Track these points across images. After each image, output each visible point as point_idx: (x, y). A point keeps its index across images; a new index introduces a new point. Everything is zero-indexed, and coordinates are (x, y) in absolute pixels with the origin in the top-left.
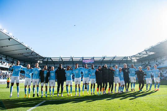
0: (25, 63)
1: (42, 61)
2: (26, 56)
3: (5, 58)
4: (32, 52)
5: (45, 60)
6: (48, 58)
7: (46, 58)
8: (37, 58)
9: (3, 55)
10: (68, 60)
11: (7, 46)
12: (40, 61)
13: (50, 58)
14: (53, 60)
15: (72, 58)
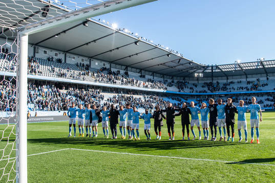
0: (172, 78)
1: (201, 73)
2: (172, 67)
3: (139, 73)
4: (180, 60)
5: (208, 71)
6: (212, 67)
7: (208, 66)
8: (192, 68)
9: (135, 69)
10: (254, 68)
11: (137, 54)
12: (199, 73)
13: (217, 67)
14: (223, 70)
15: (261, 63)
